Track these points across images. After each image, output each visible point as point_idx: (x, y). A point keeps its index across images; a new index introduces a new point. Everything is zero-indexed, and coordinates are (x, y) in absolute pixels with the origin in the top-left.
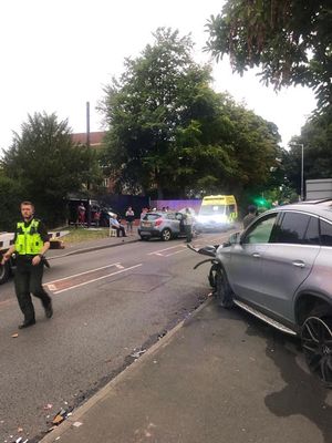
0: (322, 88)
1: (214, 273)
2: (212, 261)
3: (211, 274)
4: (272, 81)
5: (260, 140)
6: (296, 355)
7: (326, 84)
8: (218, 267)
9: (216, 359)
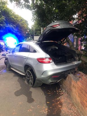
0: (33, 11)
1: (6, 61)
2: (5, 57)
3: (5, 61)
4: (19, 7)
5: (23, 25)
6: (25, 80)
7: (34, 11)
8: (7, 59)
9: (3, 84)
